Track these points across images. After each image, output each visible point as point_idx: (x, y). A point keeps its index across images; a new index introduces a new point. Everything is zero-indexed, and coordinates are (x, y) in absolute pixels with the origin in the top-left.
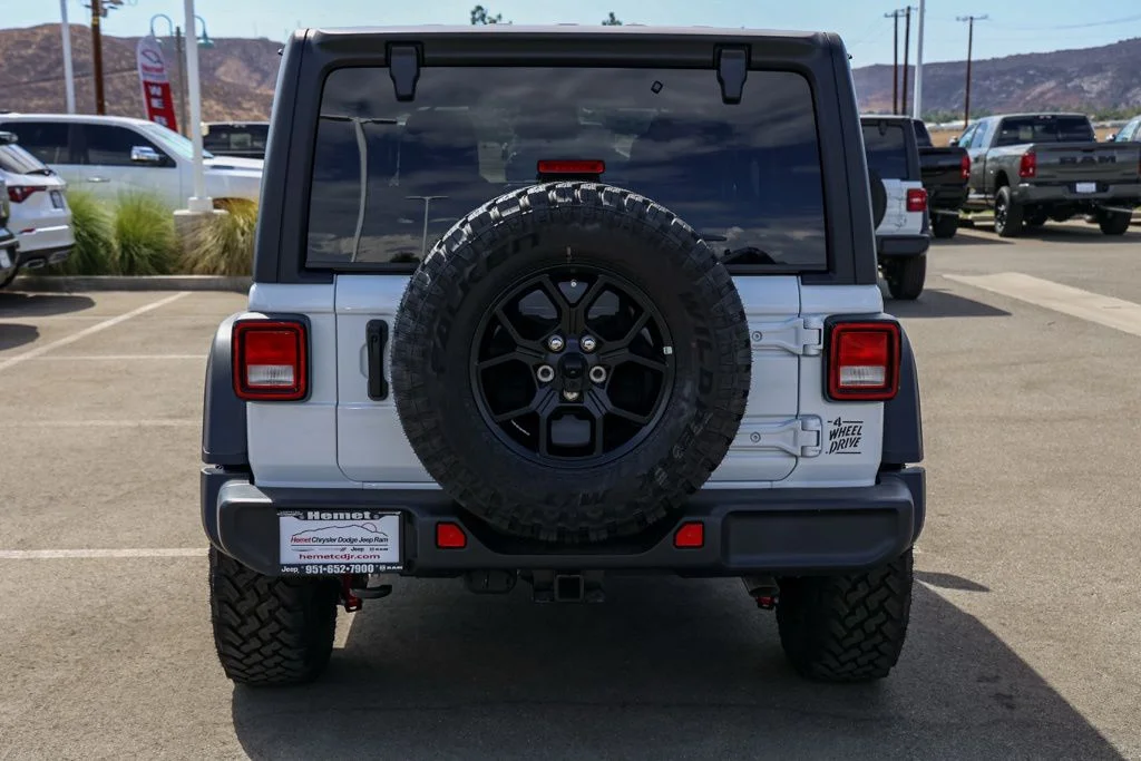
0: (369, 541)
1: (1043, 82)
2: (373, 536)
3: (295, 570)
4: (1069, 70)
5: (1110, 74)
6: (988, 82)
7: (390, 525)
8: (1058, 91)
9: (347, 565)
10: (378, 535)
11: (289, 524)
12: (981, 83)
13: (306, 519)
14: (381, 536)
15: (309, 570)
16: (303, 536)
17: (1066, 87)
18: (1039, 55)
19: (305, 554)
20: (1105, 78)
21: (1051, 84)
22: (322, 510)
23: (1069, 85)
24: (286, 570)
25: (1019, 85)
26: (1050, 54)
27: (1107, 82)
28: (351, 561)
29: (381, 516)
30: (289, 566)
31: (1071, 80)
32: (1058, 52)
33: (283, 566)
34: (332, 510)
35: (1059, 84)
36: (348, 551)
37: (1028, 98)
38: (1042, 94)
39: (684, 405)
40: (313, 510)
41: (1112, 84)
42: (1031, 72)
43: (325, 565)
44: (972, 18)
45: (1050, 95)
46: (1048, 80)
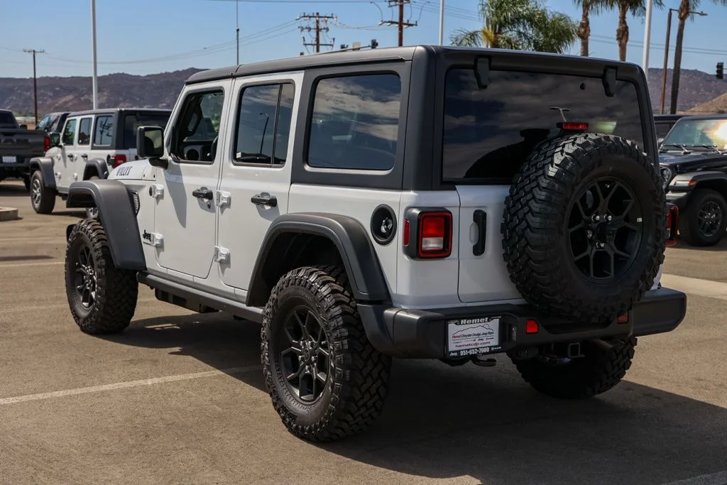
0: (486, 334)
1: (65, 96)
2: (487, 331)
3: (456, 354)
4: (81, 89)
5: (105, 93)
6: (29, 93)
7: (495, 324)
8: (76, 102)
9: (478, 349)
10: (489, 330)
11: (452, 328)
12: (25, 93)
13: (460, 324)
14: (491, 331)
15: (462, 353)
16: (458, 334)
17: (80, 100)
18: (61, 78)
19: (458, 344)
20: (104, 96)
21: (71, 97)
22: (467, 319)
23: (82, 98)
24: (452, 354)
25: (50, 97)
26: (68, 78)
27: (105, 98)
28: (479, 346)
29: (492, 319)
30: (453, 352)
31: (83, 96)
32: (72, 77)
33: (450, 353)
34: (471, 318)
35: (76, 97)
36: (477, 341)
37: (57, 105)
38: (66, 103)
39: (648, 247)
40: (464, 319)
41: (107, 99)
42: (57, 89)
43: (468, 350)
44: (34, 51)
45: (70, 104)
46: (69, 95)
